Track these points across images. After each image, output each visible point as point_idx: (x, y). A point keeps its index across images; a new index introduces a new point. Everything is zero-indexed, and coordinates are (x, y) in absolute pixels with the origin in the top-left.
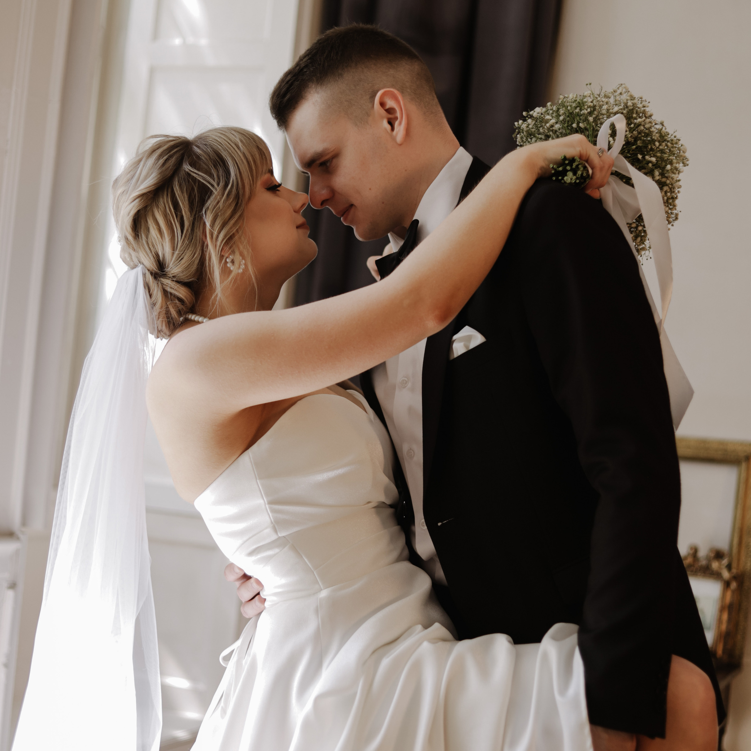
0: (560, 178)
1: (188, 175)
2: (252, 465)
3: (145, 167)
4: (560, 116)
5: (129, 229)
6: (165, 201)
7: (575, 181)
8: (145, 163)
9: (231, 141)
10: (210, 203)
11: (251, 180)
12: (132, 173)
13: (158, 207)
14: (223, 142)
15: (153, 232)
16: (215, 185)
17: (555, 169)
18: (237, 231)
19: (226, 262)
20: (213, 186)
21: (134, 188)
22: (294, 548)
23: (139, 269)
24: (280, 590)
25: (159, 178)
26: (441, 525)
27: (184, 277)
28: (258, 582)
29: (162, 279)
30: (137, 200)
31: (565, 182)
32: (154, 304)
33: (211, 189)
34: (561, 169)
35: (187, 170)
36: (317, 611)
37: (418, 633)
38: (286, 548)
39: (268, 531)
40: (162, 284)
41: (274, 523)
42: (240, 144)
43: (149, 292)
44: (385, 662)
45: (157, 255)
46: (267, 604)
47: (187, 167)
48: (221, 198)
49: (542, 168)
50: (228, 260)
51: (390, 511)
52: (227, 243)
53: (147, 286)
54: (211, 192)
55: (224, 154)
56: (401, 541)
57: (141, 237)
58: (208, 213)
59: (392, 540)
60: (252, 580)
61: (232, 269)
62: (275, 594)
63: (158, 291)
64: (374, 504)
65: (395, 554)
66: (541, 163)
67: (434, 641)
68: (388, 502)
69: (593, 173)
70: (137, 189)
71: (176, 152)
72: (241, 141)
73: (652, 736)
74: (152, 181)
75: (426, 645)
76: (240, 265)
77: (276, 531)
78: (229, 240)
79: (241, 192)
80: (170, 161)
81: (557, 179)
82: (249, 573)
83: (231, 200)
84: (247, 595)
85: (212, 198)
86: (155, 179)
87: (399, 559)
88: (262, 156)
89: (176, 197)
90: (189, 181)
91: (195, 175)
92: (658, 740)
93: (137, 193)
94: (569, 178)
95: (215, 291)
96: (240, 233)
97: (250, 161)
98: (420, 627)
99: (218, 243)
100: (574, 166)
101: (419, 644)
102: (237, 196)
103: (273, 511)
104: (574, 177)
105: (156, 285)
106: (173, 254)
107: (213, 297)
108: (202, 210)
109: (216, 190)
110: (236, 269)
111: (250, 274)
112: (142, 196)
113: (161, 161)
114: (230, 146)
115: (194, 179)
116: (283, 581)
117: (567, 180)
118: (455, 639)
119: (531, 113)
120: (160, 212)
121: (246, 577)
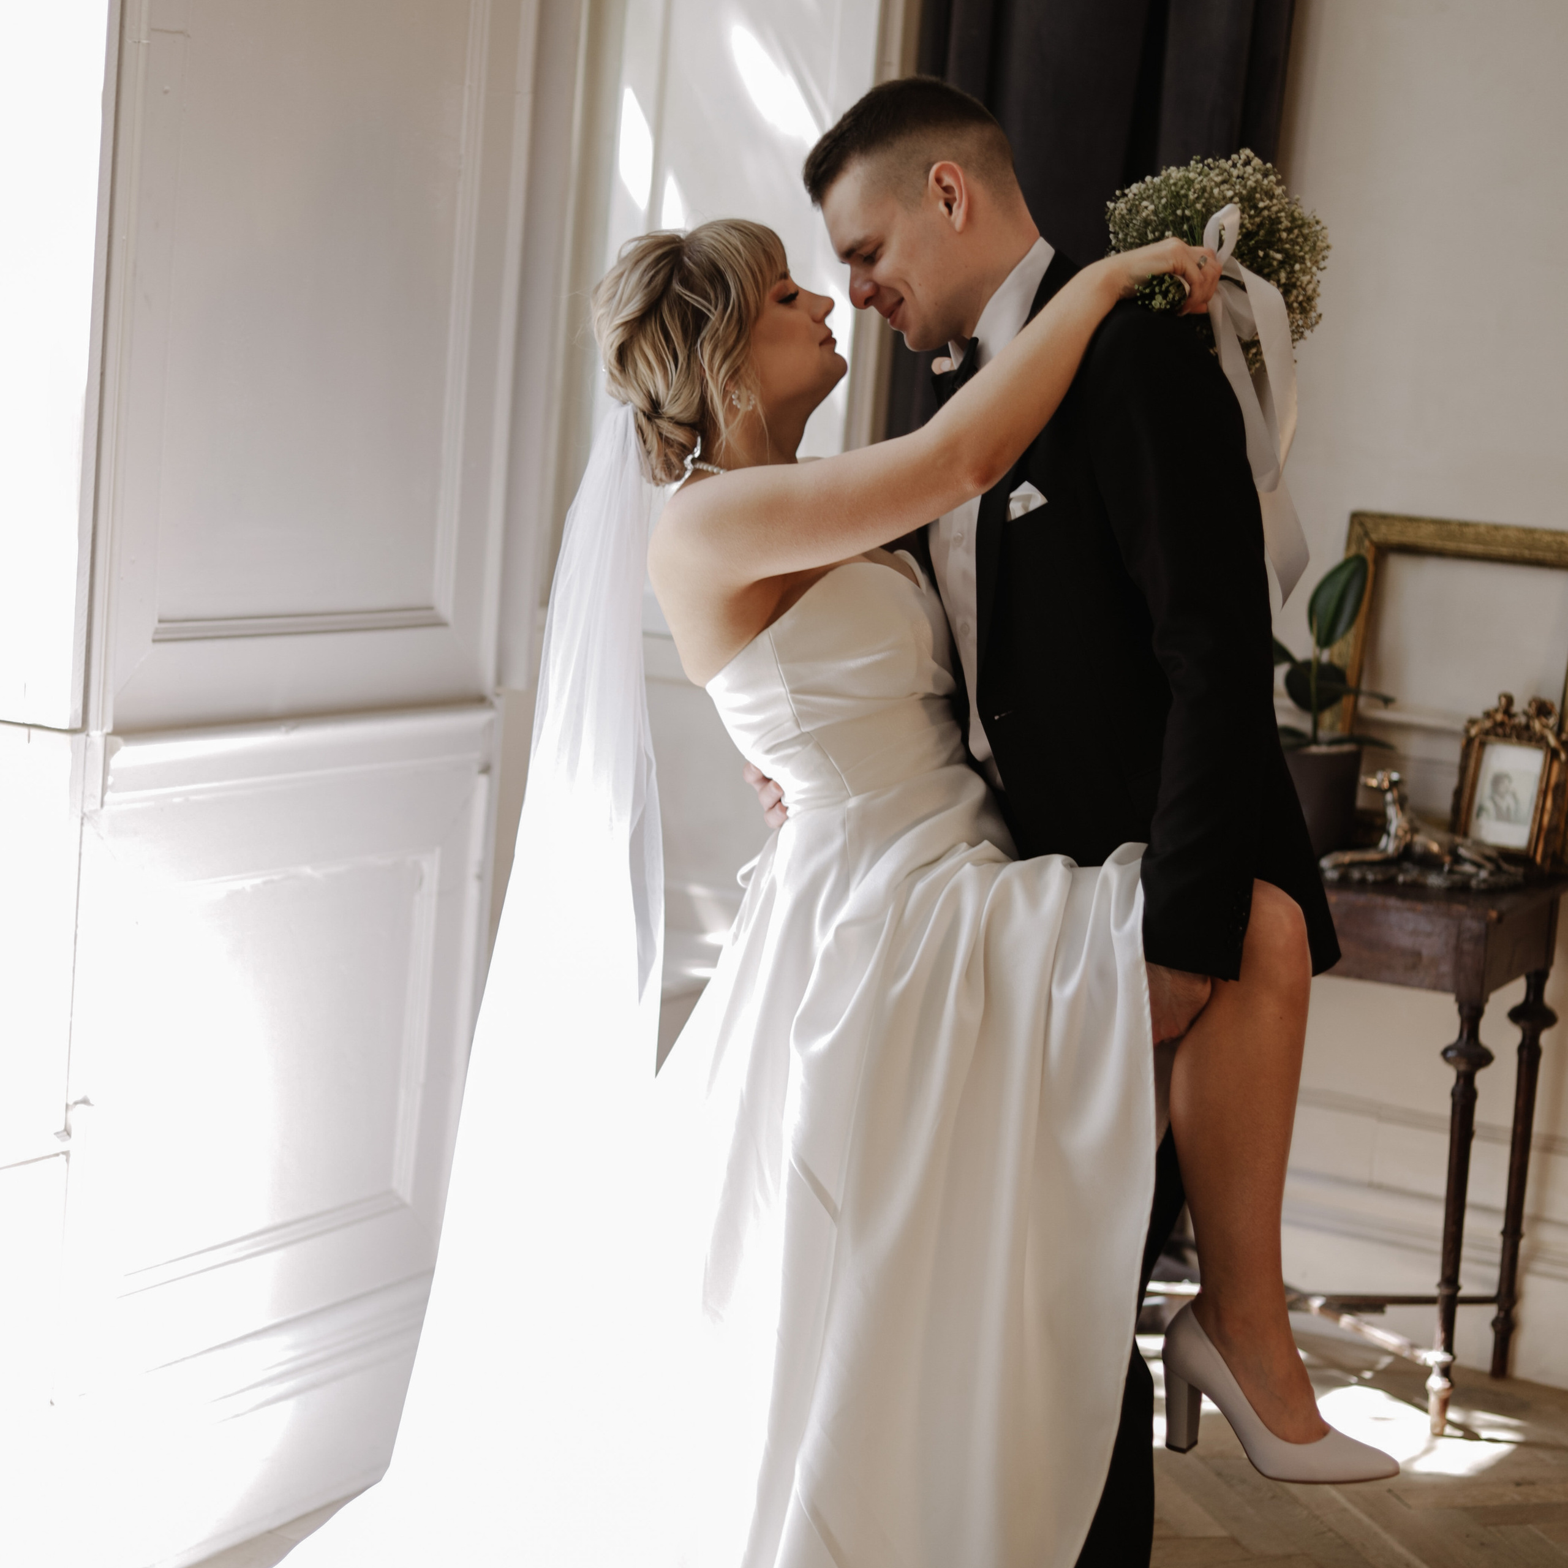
0: (1147, 302)
1: (680, 297)
2: (772, 646)
3: (627, 286)
4: (1162, 198)
5: (613, 361)
6: (653, 327)
7: (1165, 307)
8: (627, 280)
9: (730, 244)
10: (706, 333)
11: (757, 296)
12: (611, 291)
13: (645, 338)
14: (720, 247)
15: (642, 366)
16: (712, 309)
17: (1141, 292)
18: (743, 363)
19: (731, 400)
20: (709, 310)
21: (617, 312)
22: (819, 747)
23: (629, 409)
24: (802, 796)
25: (644, 301)
26: (999, 719)
27: (685, 416)
28: (778, 787)
29: (657, 421)
30: (620, 329)
31: (1153, 307)
32: (649, 453)
33: (707, 315)
34: (1147, 291)
35: (677, 291)
36: (844, 824)
37: (963, 852)
38: (810, 745)
39: (790, 724)
40: (658, 427)
41: (797, 716)
42: (741, 248)
43: (643, 437)
44: (920, 887)
45: (649, 392)
46: (789, 813)
47: (677, 287)
48: (720, 325)
49: (1126, 288)
50: (733, 397)
51: (940, 703)
52: (731, 378)
53: (640, 429)
54: (708, 318)
55: (722, 265)
56: (957, 737)
57: (629, 373)
58: (706, 344)
59: (943, 738)
60: (771, 784)
61: (739, 407)
62: (797, 802)
63: (652, 436)
64: (921, 696)
65: (944, 756)
66: (1124, 282)
67: (977, 863)
68: (940, 692)
69: (1191, 291)
70: (619, 315)
71: (663, 266)
72: (742, 243)
73: (1226, 979)
74: (636, 305)
75: (968, 867)
76: (749, 400)
77: (798, 726)
78: (734, 375)
79: (744, 316)
80: (657, 279)
81: (1143, 303)
82: (768, 776)
83: (732, 327)
84: (767, 800)
85: (709, 325)
86: (638, 303)
87: (949, 762)
88: (770, 260)
89: (666, 325)
90: (680, 304)
91: (687, 298)
92: (1232, 982)
93: (619, 320)
94: (1158, 302)
95: (718, 438)
96: (746, 365)
97: (755, 272)
98: (964, 845)
99: (720, 380)
100: (1164, 288)
101: (961, 865)
102: (740, 321)
103: (796, 701)
104: (1164, 302)
105: (650, 427)
106: (668, 394)
107: (717, 445)
108: (696, 342)
109: (713, 314)
110: (743, 407)
111: (759, 415)
112: (625, 324)
113: (646, 279)
114: (729, 252)
115: (687, 303)
116: (806, 785)
117: (1155, 304)
118: (1009, 858)
119: (1127, 191)
120: (648, 344)
121: (767, 780)
